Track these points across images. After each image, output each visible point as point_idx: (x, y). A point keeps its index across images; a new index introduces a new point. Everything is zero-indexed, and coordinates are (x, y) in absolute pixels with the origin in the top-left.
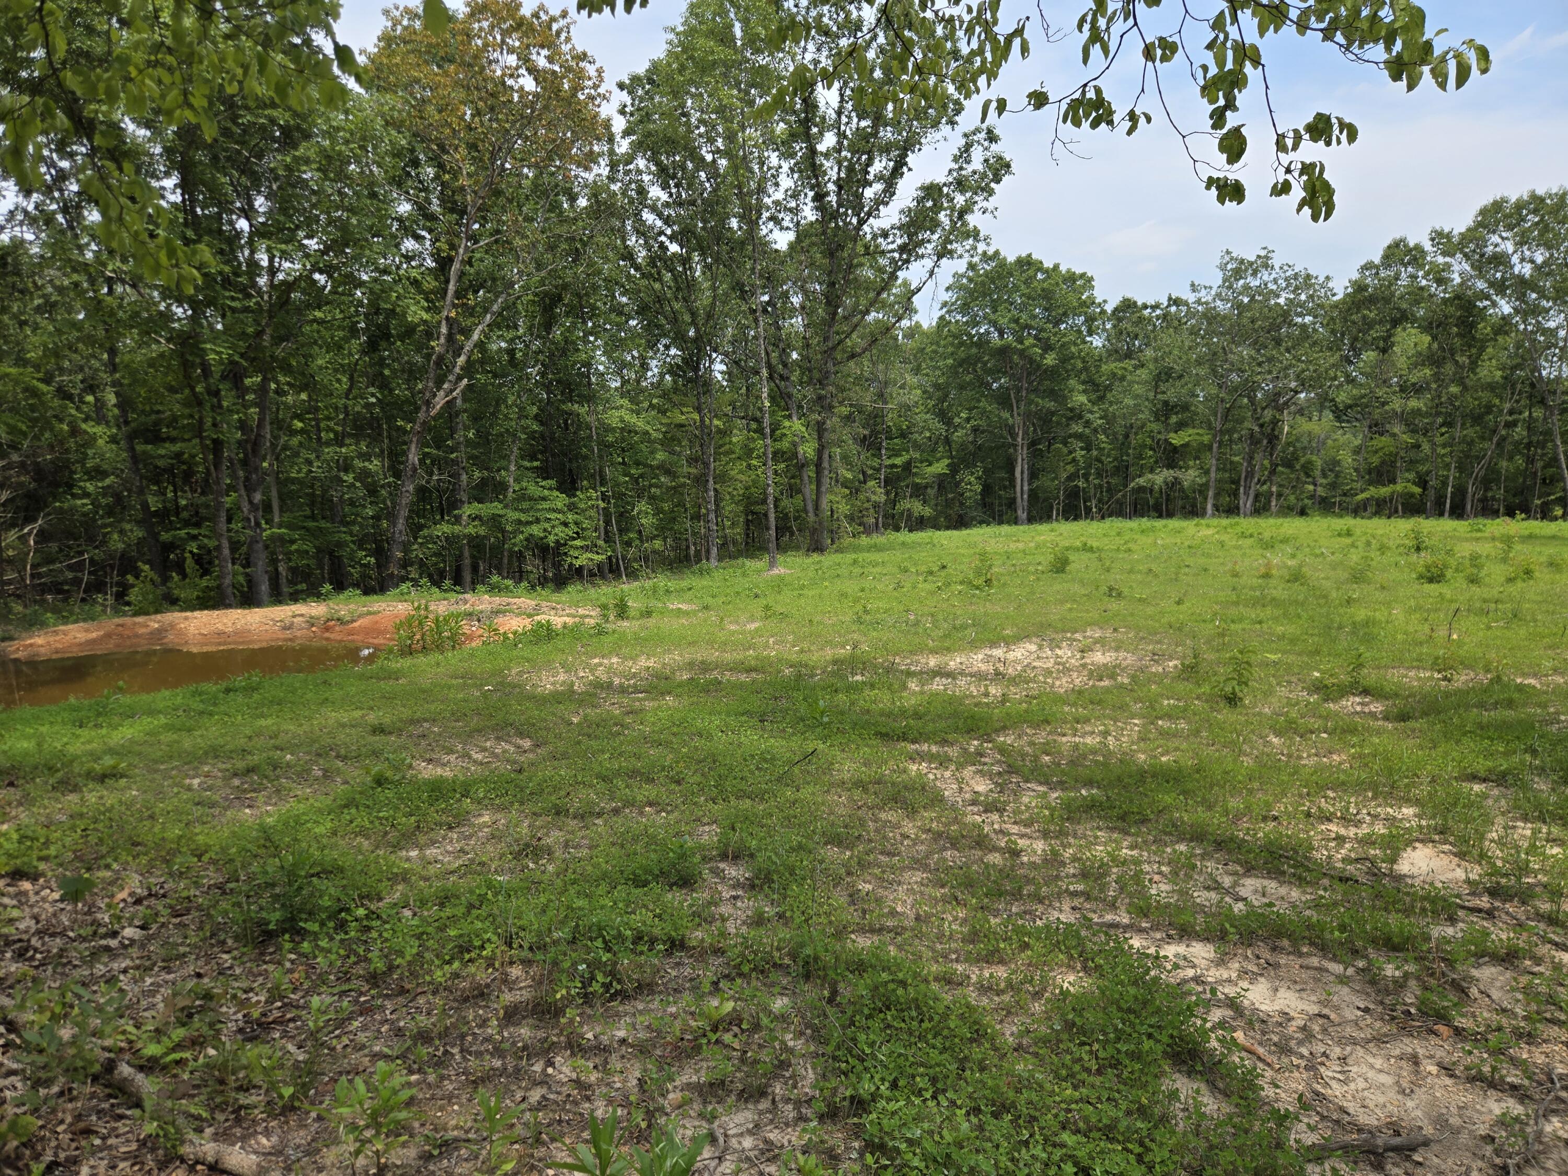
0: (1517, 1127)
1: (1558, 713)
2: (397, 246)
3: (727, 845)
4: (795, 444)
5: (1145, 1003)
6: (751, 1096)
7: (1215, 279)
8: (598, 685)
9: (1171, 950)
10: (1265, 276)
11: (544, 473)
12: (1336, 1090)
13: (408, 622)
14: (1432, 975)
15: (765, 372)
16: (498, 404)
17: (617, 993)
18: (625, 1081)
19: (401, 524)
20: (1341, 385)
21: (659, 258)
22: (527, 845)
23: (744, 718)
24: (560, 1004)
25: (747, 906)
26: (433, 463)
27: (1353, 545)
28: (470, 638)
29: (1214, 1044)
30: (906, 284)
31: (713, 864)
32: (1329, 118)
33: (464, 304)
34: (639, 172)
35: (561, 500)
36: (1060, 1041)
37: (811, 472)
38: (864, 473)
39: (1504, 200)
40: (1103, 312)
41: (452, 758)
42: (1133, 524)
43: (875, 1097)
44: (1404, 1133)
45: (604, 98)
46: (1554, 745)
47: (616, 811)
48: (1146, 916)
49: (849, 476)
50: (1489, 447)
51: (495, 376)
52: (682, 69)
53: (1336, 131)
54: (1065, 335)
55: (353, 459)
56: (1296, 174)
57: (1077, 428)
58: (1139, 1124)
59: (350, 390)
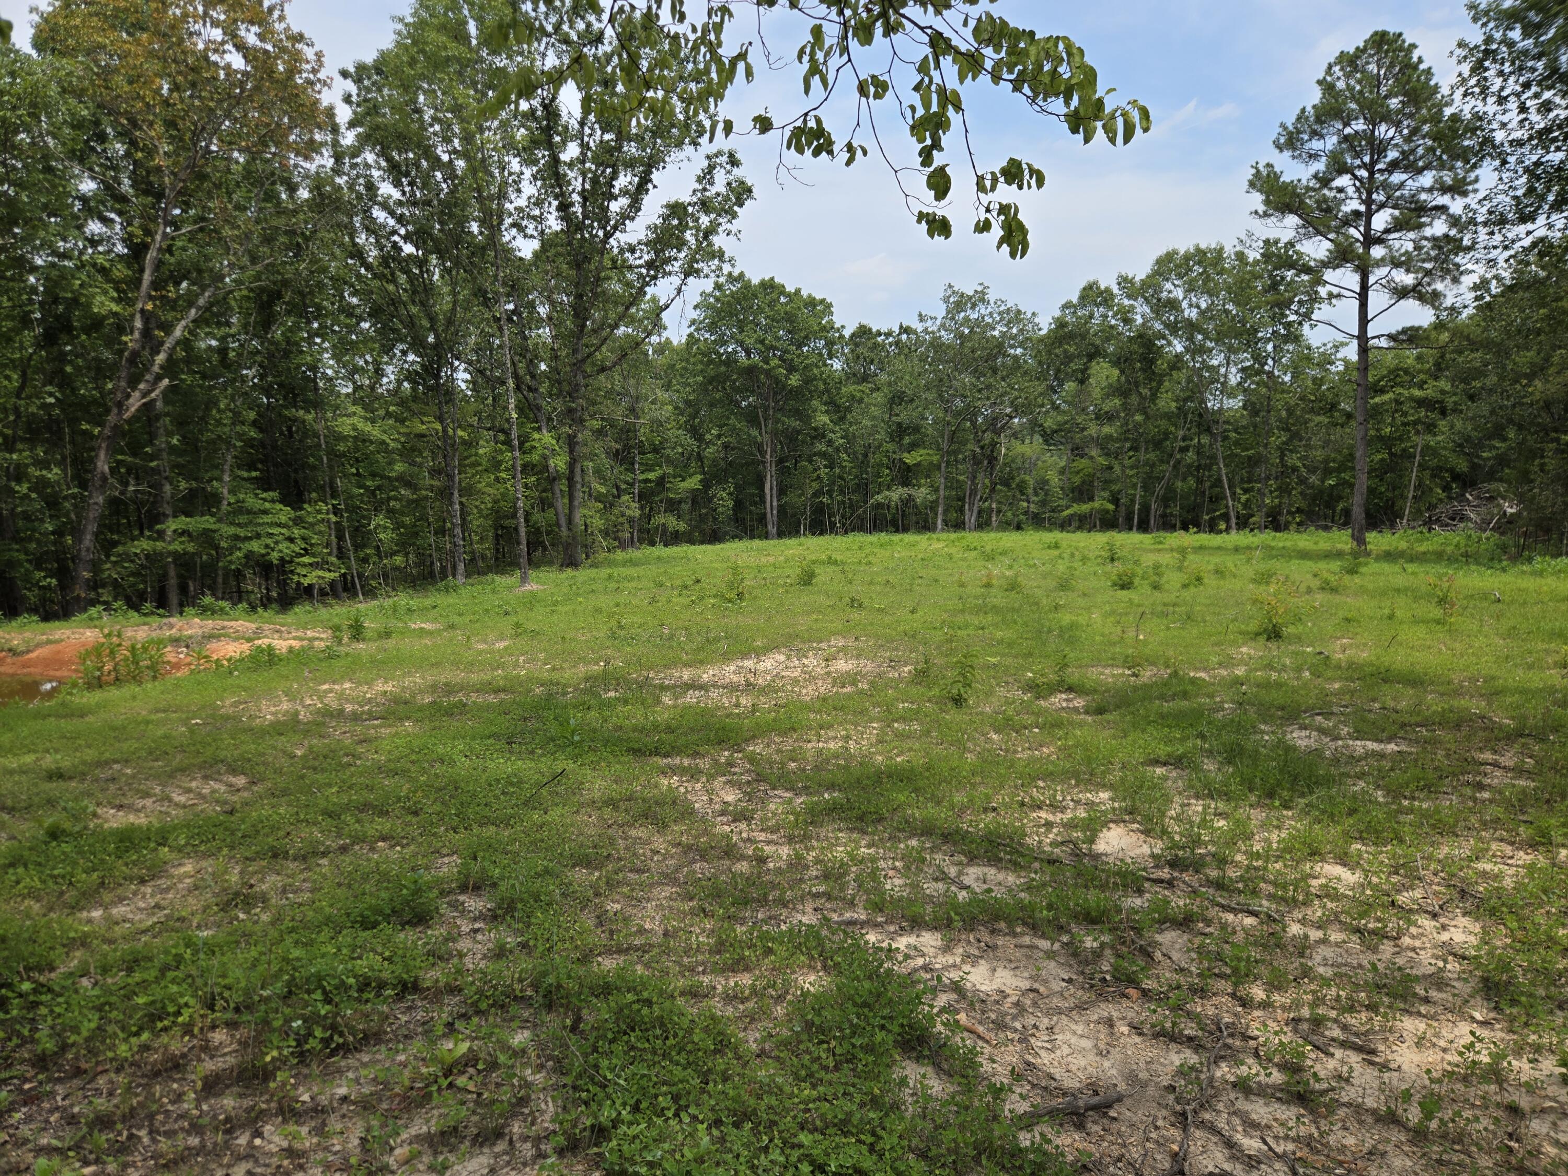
0: (1194, 1075)
1: (1222, 702)
2: (80, 227)
3: (467, 876)
4: (545, 458)
5: (879, 995)
6: (486, 1140)
7: (940, 311)
8: (327, 713)
9: (902, 943)
10: (982, 310)
11: (264, 484)
12: (1045, 1059)
13: (96, 651)
14: (1124, 943)
15: (511, 383)
16: (208, 409)
17: (339, 1047)
18: (346, 1141)
19: (88, 540)
20: (1047, 412)
21: (392, 257)
22: (237, 894)
23: (491, 741)
24: (270, 1067)
25: (488, 938)
26: (129, 472)
27: (1060, 557)
28: (177, 666)
29: (940, 1028)
30: (654, 300)
31: (452, 897)
32: (1020, 163)
33: (163, 297)
34: (368, 166)
35: (285, 513)
36: (800, 1042)
37: (563, 485)
38: (618, 488)
39: (1175, 252)
40: (842, 337)
41: (148, 802)
42: (873, 538)
43: (615, 1123)
44: (1102, 1091)
45: (325, 83)
46: (1220, 730)
47: (344, 849)
48: (881, 910)
49: (603, 490)
50: (1167, 468)
51: (204, 377)
52: (413, 62)
53: (1027, 177)
54: (807, 357)
55: (27, 466)
56: (995, 213)
57: (821, 447)
58: (872, 1115)
59: (22, 387)
